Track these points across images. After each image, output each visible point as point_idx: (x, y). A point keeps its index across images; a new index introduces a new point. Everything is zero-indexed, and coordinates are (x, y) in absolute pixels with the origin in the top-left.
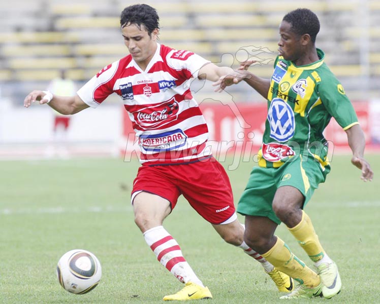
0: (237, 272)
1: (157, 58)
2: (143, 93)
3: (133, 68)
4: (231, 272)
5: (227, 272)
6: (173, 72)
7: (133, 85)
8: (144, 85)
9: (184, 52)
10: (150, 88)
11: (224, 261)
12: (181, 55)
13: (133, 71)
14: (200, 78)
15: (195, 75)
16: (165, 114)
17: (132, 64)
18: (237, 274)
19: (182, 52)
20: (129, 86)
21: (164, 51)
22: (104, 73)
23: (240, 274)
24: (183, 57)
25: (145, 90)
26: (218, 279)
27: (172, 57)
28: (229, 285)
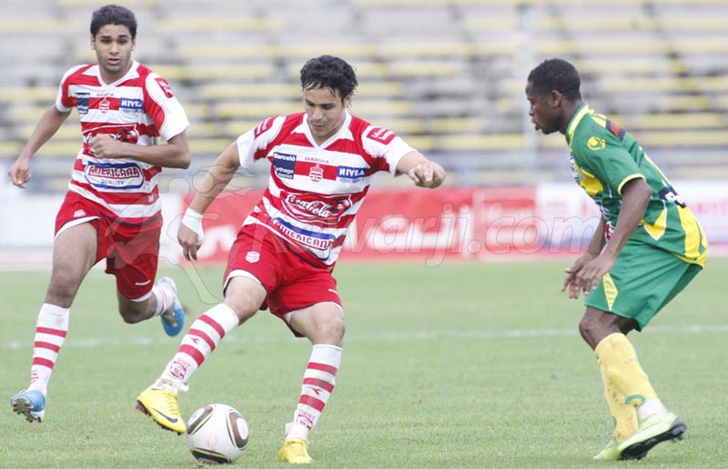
0: (347, 431)
1: (345, 133)
2: (308, 175)
3: (303, 135)
4: (338, 431)
5: (332, 431)
6: (367, 157)
7: (298, 159)
8: (314, 165)
9: (386, 131)
10: (322, 171)
11: (328, 415)
12: (382, 135)
13: (302, 140)
14: (398, 173)
15: (393, 168)
16: (328, 209)
17: (303, 129)
18: (347, 434)
19: (382, 131)
20: (293, 159)
21: (358, 126)
22: (263, 134)
23: (351, 434)
24: (384, 138)
25: (312, 172)
26: (319, 442)
27: (369, 136)
28: (335, 450)
